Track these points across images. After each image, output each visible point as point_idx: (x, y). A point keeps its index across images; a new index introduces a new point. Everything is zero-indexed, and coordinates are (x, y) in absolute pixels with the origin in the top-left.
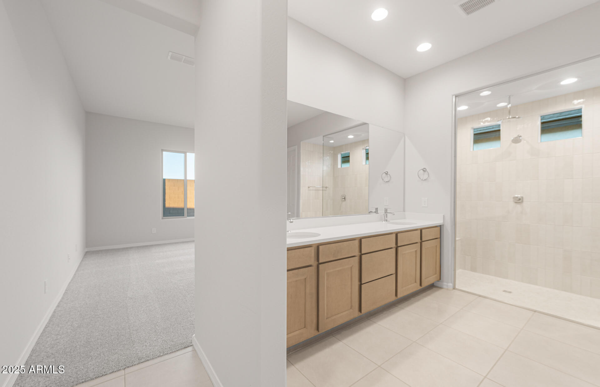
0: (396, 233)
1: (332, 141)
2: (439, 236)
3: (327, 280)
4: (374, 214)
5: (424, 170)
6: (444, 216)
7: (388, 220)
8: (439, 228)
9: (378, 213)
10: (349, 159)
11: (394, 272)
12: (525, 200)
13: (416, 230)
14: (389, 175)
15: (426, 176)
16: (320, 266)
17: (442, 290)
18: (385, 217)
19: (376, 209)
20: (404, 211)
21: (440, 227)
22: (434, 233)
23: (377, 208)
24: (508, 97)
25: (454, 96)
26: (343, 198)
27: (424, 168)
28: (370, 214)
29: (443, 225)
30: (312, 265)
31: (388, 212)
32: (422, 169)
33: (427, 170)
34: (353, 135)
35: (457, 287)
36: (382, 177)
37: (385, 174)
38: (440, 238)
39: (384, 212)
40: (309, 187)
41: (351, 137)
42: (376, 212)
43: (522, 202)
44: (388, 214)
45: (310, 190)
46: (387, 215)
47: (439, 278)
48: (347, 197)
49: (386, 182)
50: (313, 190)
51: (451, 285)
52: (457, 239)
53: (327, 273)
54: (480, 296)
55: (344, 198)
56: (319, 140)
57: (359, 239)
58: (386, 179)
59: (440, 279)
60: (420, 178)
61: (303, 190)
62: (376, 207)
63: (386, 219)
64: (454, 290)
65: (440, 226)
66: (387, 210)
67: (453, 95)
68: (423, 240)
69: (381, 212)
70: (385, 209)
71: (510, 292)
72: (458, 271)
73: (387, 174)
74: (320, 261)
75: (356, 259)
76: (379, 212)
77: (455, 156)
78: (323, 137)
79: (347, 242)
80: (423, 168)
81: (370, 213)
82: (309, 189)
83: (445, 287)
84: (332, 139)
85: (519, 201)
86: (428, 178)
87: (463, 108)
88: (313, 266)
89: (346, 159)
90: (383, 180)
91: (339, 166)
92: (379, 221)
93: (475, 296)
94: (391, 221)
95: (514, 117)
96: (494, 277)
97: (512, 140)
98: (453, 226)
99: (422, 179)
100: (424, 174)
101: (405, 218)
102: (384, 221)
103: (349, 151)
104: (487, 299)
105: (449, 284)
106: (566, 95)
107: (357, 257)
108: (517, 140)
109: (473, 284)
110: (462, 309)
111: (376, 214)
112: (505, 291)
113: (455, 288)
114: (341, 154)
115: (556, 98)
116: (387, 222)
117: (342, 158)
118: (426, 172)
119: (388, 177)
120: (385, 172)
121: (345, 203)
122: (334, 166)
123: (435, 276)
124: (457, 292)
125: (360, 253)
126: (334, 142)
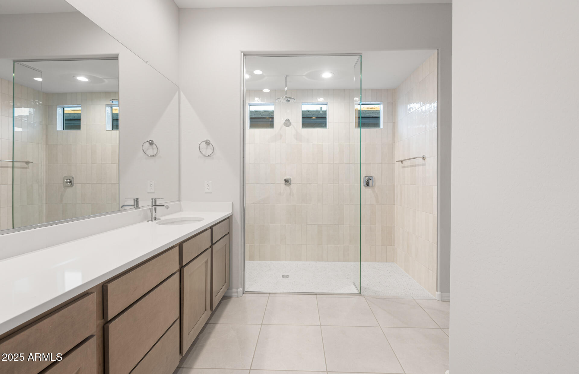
0: (180, 244)
1: (40, 79)
2: (228, 232)
4: (133, 211)
5: (207, 143)
6: (232, 203)
7: (157, 218)
9: (139, 208)
12: (292, 182)
13: (206, 230)
14: (154, 146)
15: (209, 152)
18: (152, 213)
19: (134, 200)
20: (179, 200)
21: (229, 219)
23: (137, 199)
24: (285, 76)
25: (242, 53)
27: (207, 140)
28: (124, 210)
29: (232, 215)
31: (158, 203)
32: (204, 142)
33: (212, 143)
34: (87, 78)
35: (246, 290)
36: (143, 148)
38: (228, 234)
39: (150, 204)
41: (82, 79)
42: (136, 205)
43: (290, 183)
44: (157, 207)
46: (155, 209)
47: (228, 287)
48: (75, 181)
49: (151, 156)
51: (240, 289)
58: (150, 152)
60: (202, 154)
62: (136, 197)
64: (244, 295)
65: (228, 218)
66: (155, 201)
68: (214, 242)
69: (146, 204)
70: (152, 199)
76: (141, 204)
78: (15, 62)
80: (205, 140)
81: (124, 208)
83: (234, 294)
84: (39, 73)
85: (287, 181)
86: (213, 153)
90: (145, 153)
91: (59, 126)
92: (141, 222)
93: (265, 295)
94: (163, 218)
95: (291, 97)
96: (269, 262)
97: (284, 123)
98: (243, 215)
99: (205, 156)
100: (207, 148)
101: (181, 211)
102: (151, 220)
103: (81, 105)
104: (277, 295)
105: (238, 289)
106: (318, 90)
107: (96, 336)
108: (288, 123)
109: (257, 277)
110: (262, 324)
111: (136, 209)
112: (283, 276)
113: (244, 293)
114: (63, 108)
115: (312, 90)
116: (156, 221)
117: (65, 120)
118: (211, 145)
119: (153, 149)
120: (148, 141)
121: (69, 190)
122: (47, 126)
123: (225, 286)
124: (248, 297)
125: (102, 321)
126: (42, 80)
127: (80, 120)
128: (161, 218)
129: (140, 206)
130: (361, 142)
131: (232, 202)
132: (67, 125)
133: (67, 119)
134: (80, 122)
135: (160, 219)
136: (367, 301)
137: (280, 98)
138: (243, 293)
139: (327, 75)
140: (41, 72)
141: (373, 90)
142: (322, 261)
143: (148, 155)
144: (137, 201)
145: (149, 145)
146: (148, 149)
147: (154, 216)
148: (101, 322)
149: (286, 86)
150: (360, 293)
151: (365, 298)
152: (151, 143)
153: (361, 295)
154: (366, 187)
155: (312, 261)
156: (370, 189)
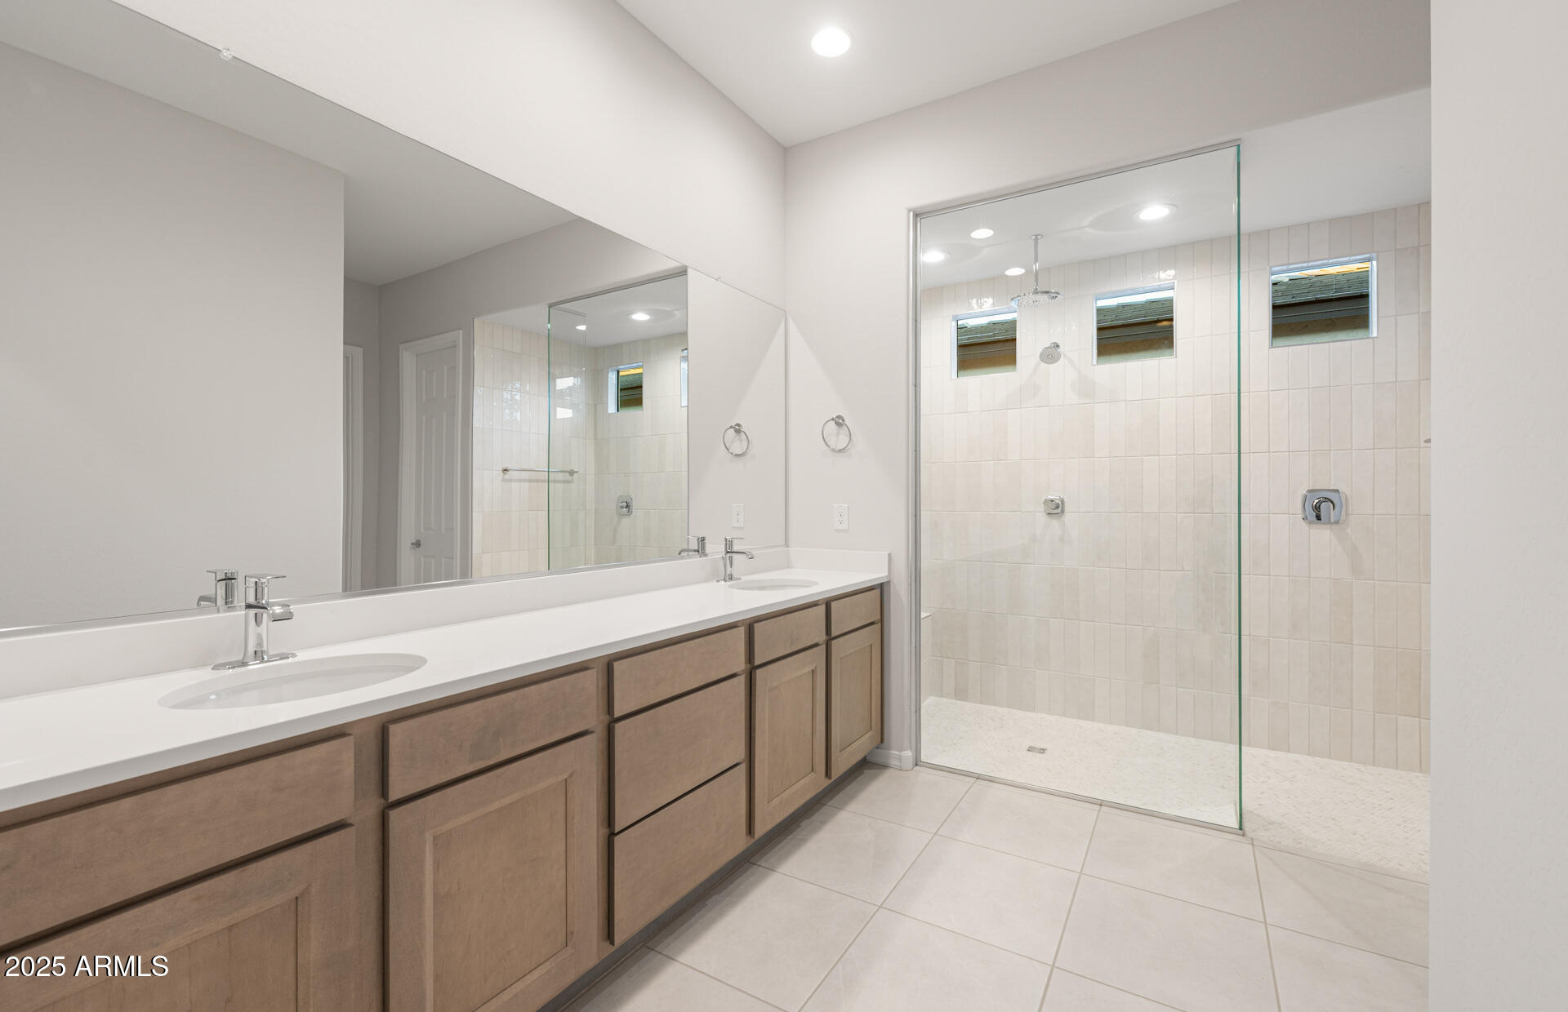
0: (748, 622)
1: (582, 328)
2: (879, 617)
3: (437, 866)
4: (697, 560)
5: (839, 422)
6: (890, 555)
7: (735, 575)
8: (878, 591)
9: (706, 555)
10: (642, 394)
11: (740, 754)
12: (1067, 509)
13: (814, 604)
14: (743, 436)
15: (842, 441)
16: (393, 814)
17: (887, 775)
18: (725, 566)
19: (699, 540)
20: (787, 544)
21: (881, 590)
22: (865, 610)
24: (1033, 237)
25: (912, 213)
26: (622, 507)
27: (838, 417)
28: (683, 558)
29: (889, 582)
30: (350, 821)
31: (735, 549)
32: (833, 419)
33: (847, 422)
34: (649, 314)
35: (923, 758)
36: (723, 440)
37: (732, 430)
38: (880, 622)
39: (722, 548)
40: (505, 470)
41: (640, 317)
42: (701, 550)
43: (1063, 511)
44: (734, 555)
45: (510, 481)
46: (731, 559)
47: (879, 739)
48: (634, 505)
49: (738, 455)
50: (520, 481)
51: (908, 754)
52: (923, 615)
53: (435, 838)
54: (979, 777)
55: (627, 506)
56: (535, 316)
57: (606, 660)
58: (737, 448)
59: (882, 741)
60: (829, 446)
61: (485, 483)
62: (701, 536)
63: (729, 570)
64: (917, 768)
65: (882, 585)
66: (731, 543)
67: (909, 211)
68: (834, 633)
69: (715, 549)
70: (726, 539)
71: (1043, 751)
72: (928, 703)
73: (738, 431)
74: (395, 794)
75: (592, 746)
76: (709, 548)
77: (916, 385)
78: (550, 306)
79: (545, 685)
80: (834, 415)
81: (683, 554)
82: (507, 477)
83: (894, 762)
84: (582, 317)
85: (1056, 509)
86: (850, 446)
87: (933, 256)
88: (351, 825)
89: (631, 394)
90: (728, 450)
91: (612, 407)
92: (706, 580)
93: (967, 779)
94: (744, 578)
95: (1046, 290)
96: (1005, 710)
97: (1041, 355)
98: (913, 583)
99: (833, 450)
100: (838, 434)
101: (788, 567)
102: (725, 580)
103: (642, 362)
104: (996, 785)
105: (904, 752)
106: (1143, 253)
107: (594, 734)
108: (1051, 354)
109: (961, 738)
110: (936, 834)
111: (701, 556)
112: (1031, 749)
113: (919, 763)
114: (618, 372)
115: (1124, 257)
116: (732, 582)
117: (621, 390)
118: (844, 426)
119: (741, 440)
120: (731, 427)
121: (626, 521)
122: (595, 406)
123: (867, 736)
124: (923, 774)
125: (608, 717)
126: (587, 328)
127: (641, 387)
128: (742, 578)
129: (707, 551)
130: (1239, 390)
131: (887, 553)
132: (624, 398)
133: (623, 387)
134: (641, 390)
135: (740, 579)
136: (1257, 853)
137: (1018, 296)
138: (917, 765)
139: (1154, 212)
140: (583, 315)
141: (1334, 222)
142: (1159, 731)
143: (732, 453)
144: (702, 540)
145: (734, 433)
146: (733, 442)
147: (728, 573)
148: (605, 718)
149: (1036, 260)
150: (1241, 829)
151: (1253, 845)
152: (738, 429)
153: (1243, 835)
154: (1310, 523)
155: (1127, 726)
156: (1329, 531)
